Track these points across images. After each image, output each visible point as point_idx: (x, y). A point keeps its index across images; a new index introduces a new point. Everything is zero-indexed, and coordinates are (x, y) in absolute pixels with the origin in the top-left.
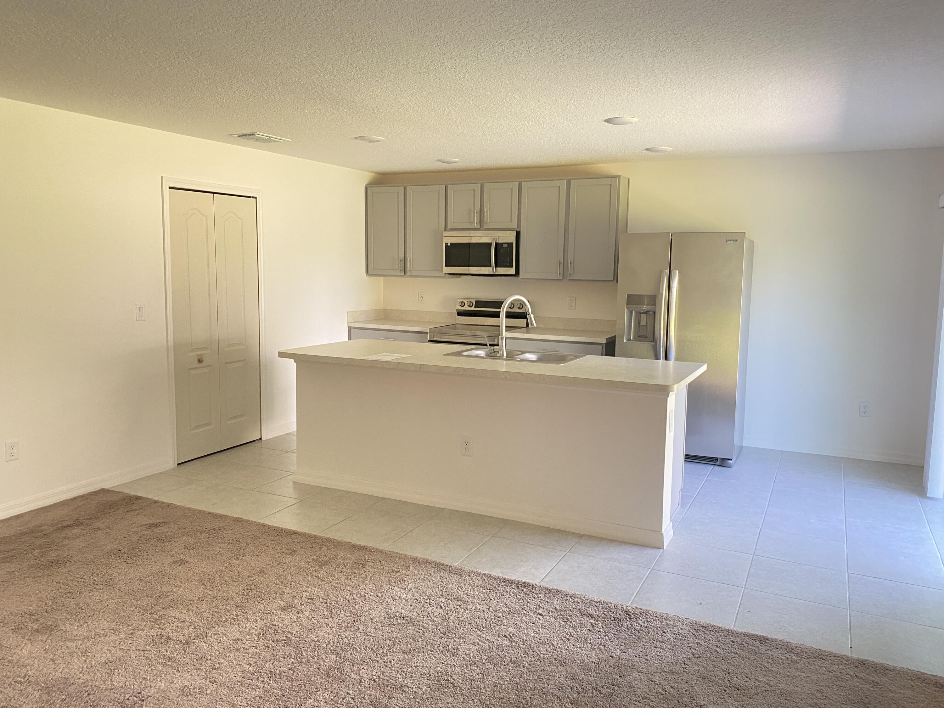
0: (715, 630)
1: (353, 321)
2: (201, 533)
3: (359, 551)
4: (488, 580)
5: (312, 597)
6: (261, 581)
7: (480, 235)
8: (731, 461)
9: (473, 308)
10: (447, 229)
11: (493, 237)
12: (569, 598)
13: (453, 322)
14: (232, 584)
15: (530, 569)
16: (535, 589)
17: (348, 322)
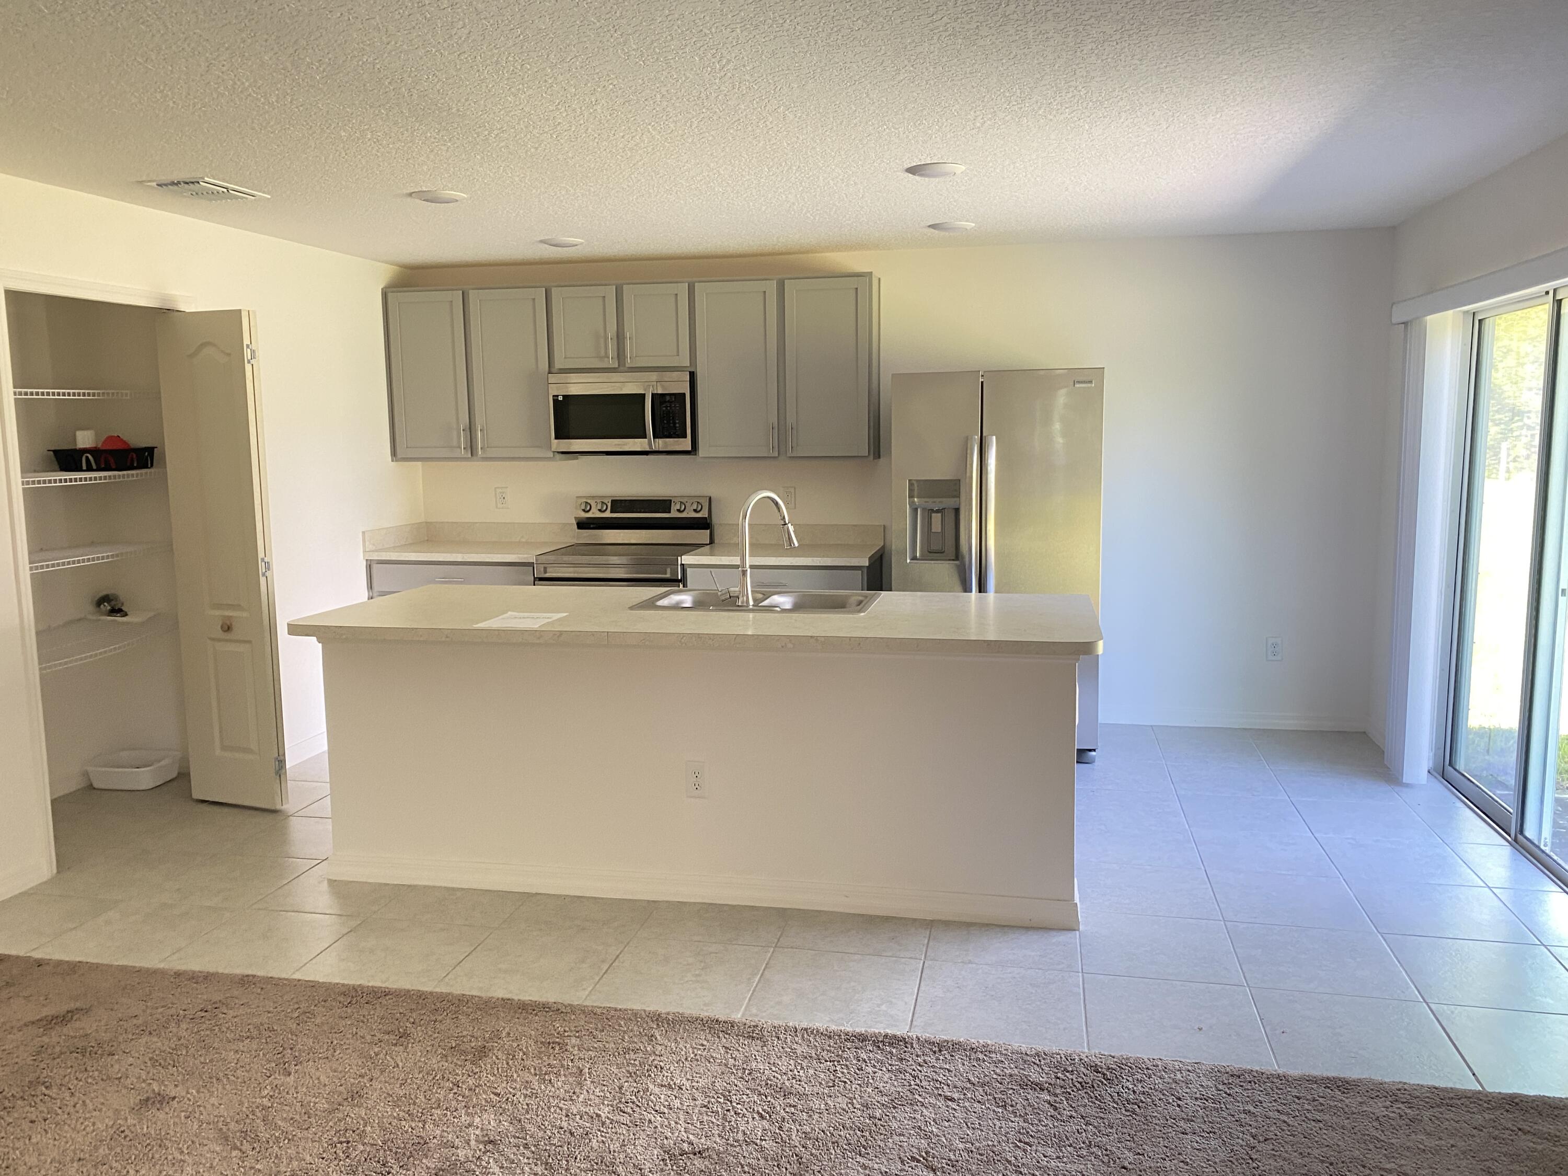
0: (1257, 1078)
1: (374, 548)
2: (178, 1023)
3: (536, 1015)
4: (817, 1041)
5: (492, 1138)
6: (363, 1119)
7: (622, 380)
8: (1093, 753)
9: (608, 514)
10: (553, 370)
11: (647, 384)
12: (981, 1056)
13: (575, 541)
14: (299, 1135)
15: (879, 1006)
16: (912, 1047)
17: (364, 551)
